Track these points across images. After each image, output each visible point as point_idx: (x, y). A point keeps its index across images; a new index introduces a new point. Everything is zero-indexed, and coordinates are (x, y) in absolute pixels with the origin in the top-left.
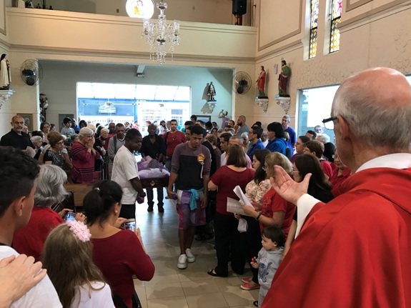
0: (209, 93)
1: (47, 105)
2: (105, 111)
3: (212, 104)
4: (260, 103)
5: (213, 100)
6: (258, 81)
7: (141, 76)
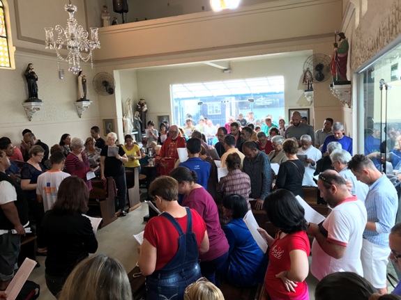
0: (305, 81)
1: (145, 109)
2: (261, 104)
3: (309, 95)
5: (309, 89)
7: (228, 71)
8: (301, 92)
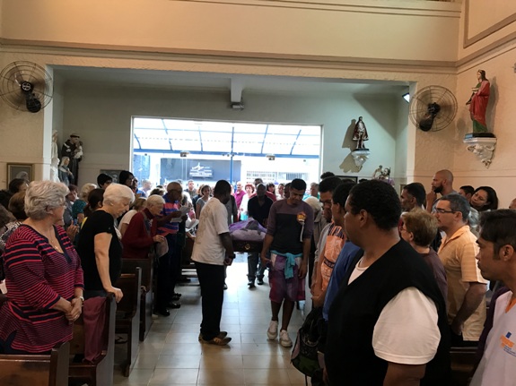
0: (356, 136)
3: (362, 156)
4: (478, 147)
5: (362, 148)
6: (472, 102)
7: (238, 107)
8: (348, 151)
